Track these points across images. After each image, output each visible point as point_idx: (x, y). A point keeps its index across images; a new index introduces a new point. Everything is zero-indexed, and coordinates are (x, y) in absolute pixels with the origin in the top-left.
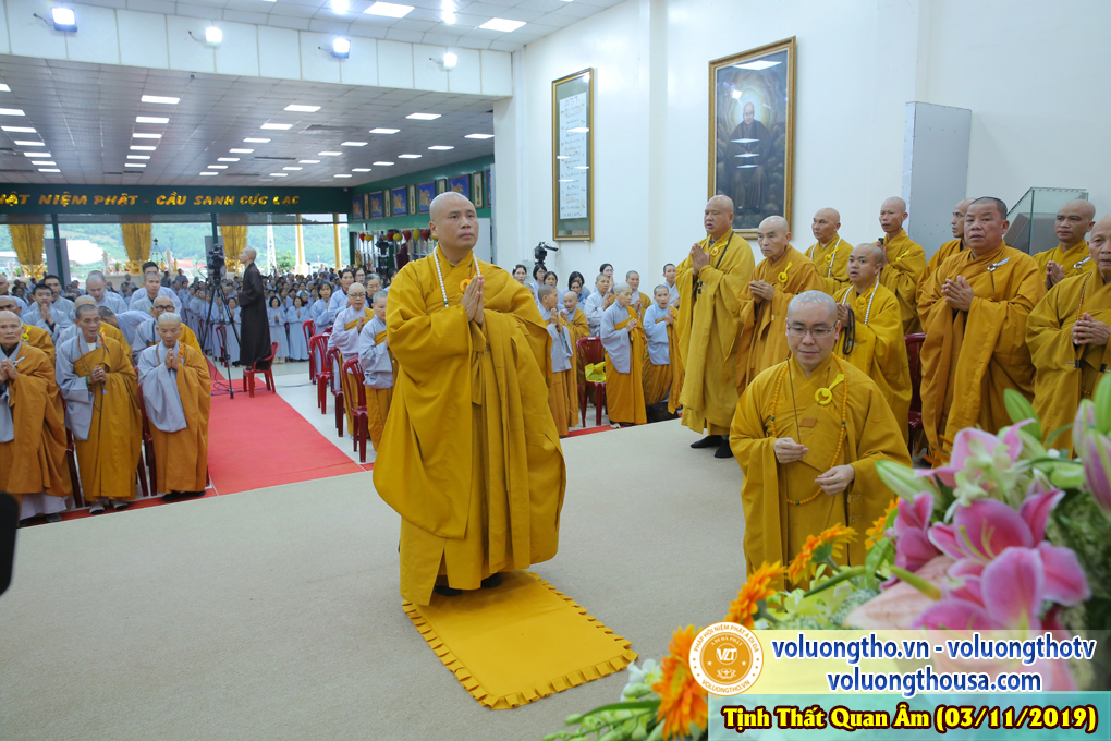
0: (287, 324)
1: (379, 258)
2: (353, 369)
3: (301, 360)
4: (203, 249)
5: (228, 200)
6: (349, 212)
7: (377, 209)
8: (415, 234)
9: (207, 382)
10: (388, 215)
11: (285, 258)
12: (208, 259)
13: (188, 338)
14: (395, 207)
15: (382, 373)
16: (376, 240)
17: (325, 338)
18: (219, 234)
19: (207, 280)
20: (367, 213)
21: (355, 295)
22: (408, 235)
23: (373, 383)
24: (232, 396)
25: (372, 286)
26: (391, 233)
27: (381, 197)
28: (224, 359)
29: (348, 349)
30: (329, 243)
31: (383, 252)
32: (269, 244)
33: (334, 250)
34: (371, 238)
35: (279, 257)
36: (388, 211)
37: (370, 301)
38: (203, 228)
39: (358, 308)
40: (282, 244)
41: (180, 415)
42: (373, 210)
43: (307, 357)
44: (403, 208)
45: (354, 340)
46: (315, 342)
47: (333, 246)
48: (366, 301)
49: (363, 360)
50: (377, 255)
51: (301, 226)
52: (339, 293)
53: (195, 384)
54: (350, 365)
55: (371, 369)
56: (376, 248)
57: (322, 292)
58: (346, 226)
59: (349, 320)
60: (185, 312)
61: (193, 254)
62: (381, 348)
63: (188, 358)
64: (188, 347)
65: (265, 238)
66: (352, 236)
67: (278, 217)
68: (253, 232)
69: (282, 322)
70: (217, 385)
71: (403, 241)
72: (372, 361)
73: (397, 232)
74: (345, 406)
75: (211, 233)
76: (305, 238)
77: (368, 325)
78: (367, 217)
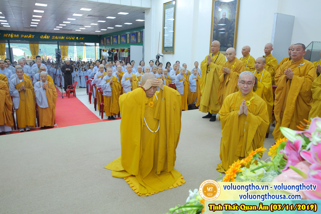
0: (80, 76)
1: (109, 57)
2: (100, 91)
3: (84, 87)
4: (55, 53)
5: (63, 38)
6: (100, 43)
7: (108, 42)
8: (119, 50)
9: (55, 93)
10: (111, 44)
11: (80, 56)
12: (56, 55)
13: (50, 79)
14: (114, 42)
15: (108, 91)
16: (107, 51)
17: (92, 81)
18: (60, 48)
19: (55, 62)
20: (105, 43)
21: (101, 68)
22: (117, 50)
23: (105, 95)
24: (63, 98)
25: (107, 65)
26: (112, 50)
27: (110, 38)
28: (61, 86)
29: (98, 84)
30: (93, 52)
31: (110, 55)
32: (75, 52)
33: (95, 54)
34: (106, 51)
35: (78, 56)
36: (111, 43)
37: (106, 70)
38: (55, 46)
39: (102, 72)
40: (79, 52)
41: (47, 103)
42: (107, 42)
43: (86, 86)
44: (116, 42)
45: (100, 81)
46: (88, 82)
47: (94, 53)
48: (105, 70)
49: (102, 87)
50: (108, 56)
51: (85, 46)
52: (96, 67)
53: (52, 94)
54: (99, 89)
55: (105, 90)
56: (108, 54)
57: (90, 67)
58: (99, 47)
59: (99, 75)
60: (49, 72)
61: (52, 54)
62: (108, 84)
63: (49, 86)
64: (49, 82)
65: (74, 50)
66: (100, 50)
67: (78, 43)
68: (70, 48)
69: (78, 76)
70: (58, 94)
71: (116, 52)
72: (105, 88)
73: (114, 49)
74: (97, 101)
75: (57, 48)
76: (86, 50)
77: (105, 77)
78: (105, 44)
